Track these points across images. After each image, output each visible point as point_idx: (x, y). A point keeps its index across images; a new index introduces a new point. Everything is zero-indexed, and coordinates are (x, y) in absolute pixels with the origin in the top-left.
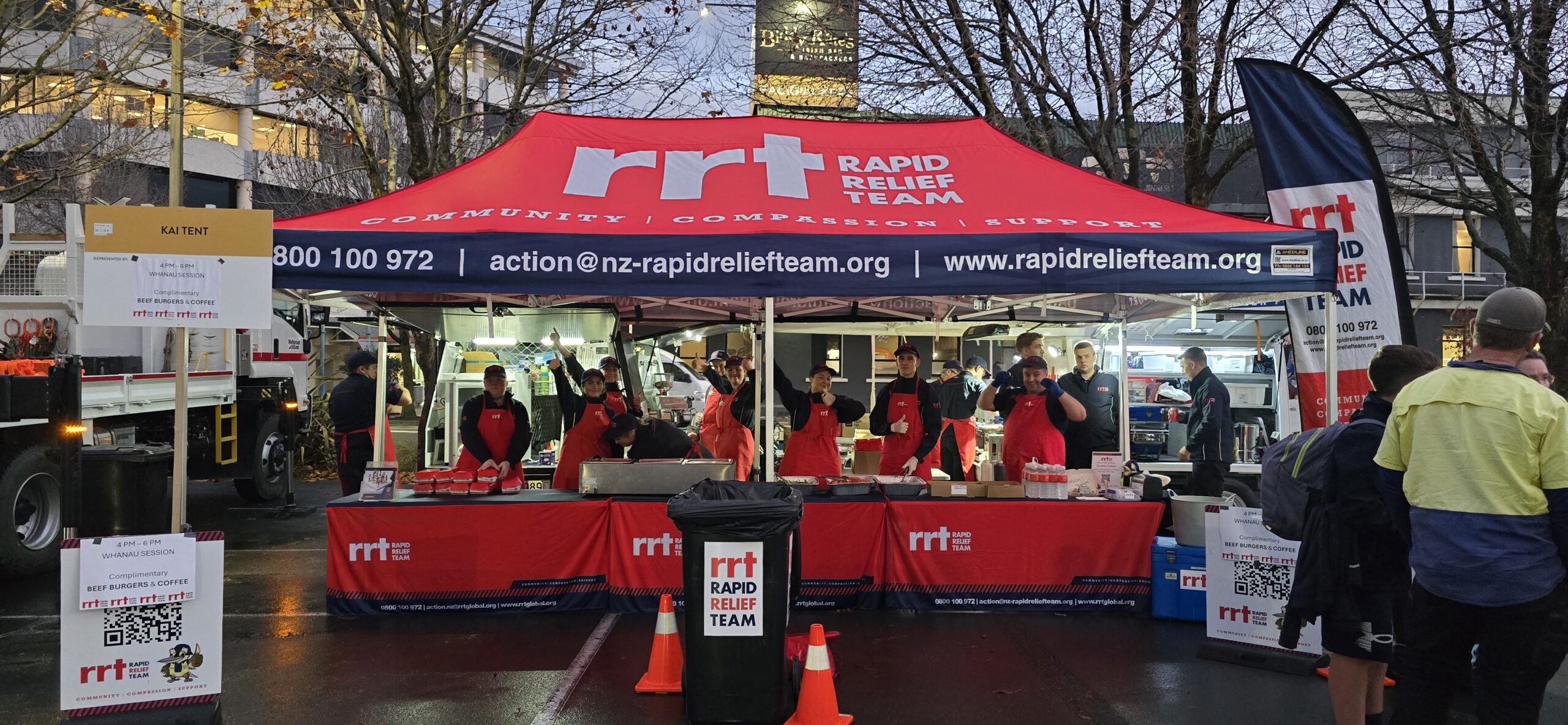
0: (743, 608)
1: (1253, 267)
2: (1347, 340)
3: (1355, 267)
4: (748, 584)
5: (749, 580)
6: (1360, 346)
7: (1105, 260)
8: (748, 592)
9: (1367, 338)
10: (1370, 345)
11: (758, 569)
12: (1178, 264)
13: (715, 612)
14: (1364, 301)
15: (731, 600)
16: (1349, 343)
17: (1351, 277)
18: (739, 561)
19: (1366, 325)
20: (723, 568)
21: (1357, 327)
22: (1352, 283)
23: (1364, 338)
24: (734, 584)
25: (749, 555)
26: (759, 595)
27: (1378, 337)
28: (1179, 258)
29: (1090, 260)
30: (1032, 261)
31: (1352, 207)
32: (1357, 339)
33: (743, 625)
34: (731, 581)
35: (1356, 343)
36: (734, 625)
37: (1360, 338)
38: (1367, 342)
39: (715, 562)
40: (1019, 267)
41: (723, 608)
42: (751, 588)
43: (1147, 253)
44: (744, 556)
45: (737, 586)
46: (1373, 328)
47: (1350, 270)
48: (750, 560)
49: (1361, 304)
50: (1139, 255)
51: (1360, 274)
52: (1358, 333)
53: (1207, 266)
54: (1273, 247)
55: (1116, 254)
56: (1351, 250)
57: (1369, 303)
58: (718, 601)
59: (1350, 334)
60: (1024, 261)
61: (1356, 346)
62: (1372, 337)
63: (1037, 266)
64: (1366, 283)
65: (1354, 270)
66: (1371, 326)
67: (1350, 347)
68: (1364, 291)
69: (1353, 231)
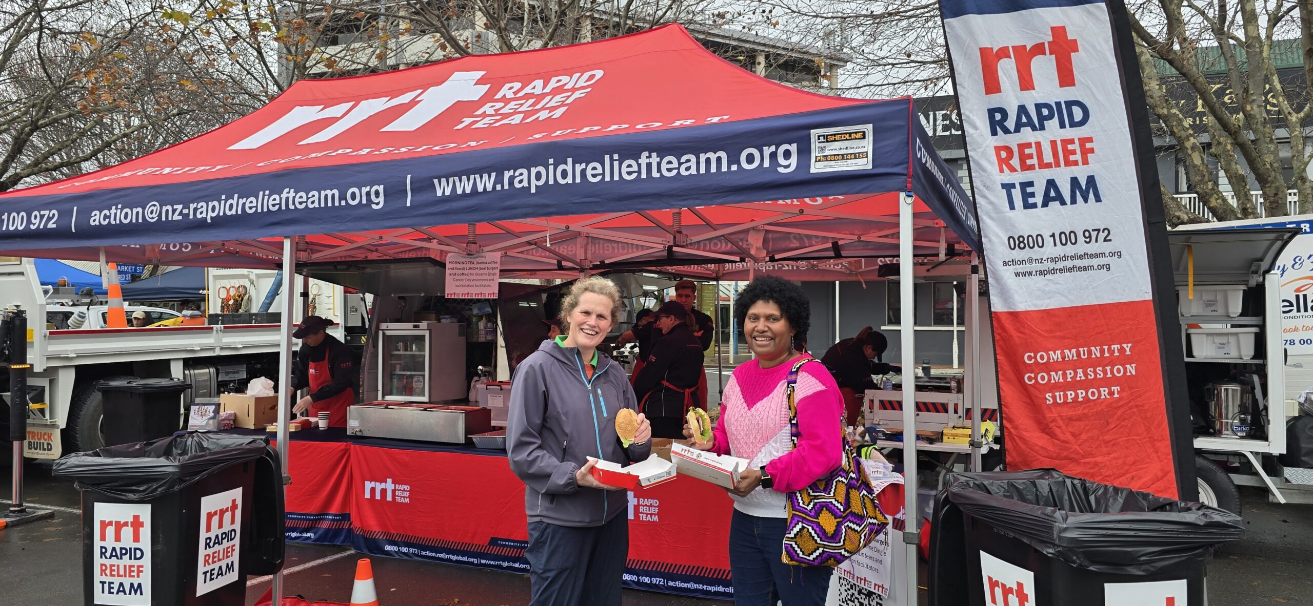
0: (130, 576)
1: (786, 163)
2: (1065, 258)
3: (1077, 141)
4: (136, 549)
5: (137, 545)
6: (1085, 269)
7: (600, 170)
8: (136, 558)
9: (1096, 256)
10: (1100, 267)
11: (146, 532)
12: (688, 169)
13: (104, 578)
14: (1091, 195)
15: (118, 566)
16: (1069, 264)
17: (1072, 158)
18: (126, 524)
19: (1094, 234)
20: (110, 531)
21: (1081, 239)
22: (1073, 168)
23: (1092, 256)
24: (121, 549)
25: (136, 518)
26: (147, 562)
27: (1112, 254)
28: (688, 161)
29: (583, 172)
30: (520, 178)
31: (1073, 46)
32: (1081, 257)
33: (130, 593)
34: (118, 546)
35: (1079, 263)
36: (121, 594)
37: (1085, 255)
38: (1095, 262)
39: (104, 525)
40: (506, 187)
41: (112, 575)
42: (139, 554)
43: (649, 157)
44: (130, 520)
45: (125, 551)
46: (1105, 240)
47: (1070, 147)
48: (137, 523)
49: (1086, 200)
50: (640, 161)
51: (1086, 152)
52: (1082, 247)
53: (724, 168)
54: (814, 132)
55: (612, 160)
56: (1071, 115)
57: (1098, 199)
58: (105, 565)
59: (1070, 250)
60: (511, 180)
61: (1080, 269)
62: (1103, 254)
63: (525, 184)
64: (1094, 167)
65: (1076, 146)
66: (1102, 235)
67: (1070, 270)
68: (1091, 180)
69: (1074, 85)
